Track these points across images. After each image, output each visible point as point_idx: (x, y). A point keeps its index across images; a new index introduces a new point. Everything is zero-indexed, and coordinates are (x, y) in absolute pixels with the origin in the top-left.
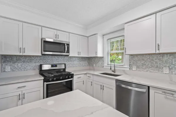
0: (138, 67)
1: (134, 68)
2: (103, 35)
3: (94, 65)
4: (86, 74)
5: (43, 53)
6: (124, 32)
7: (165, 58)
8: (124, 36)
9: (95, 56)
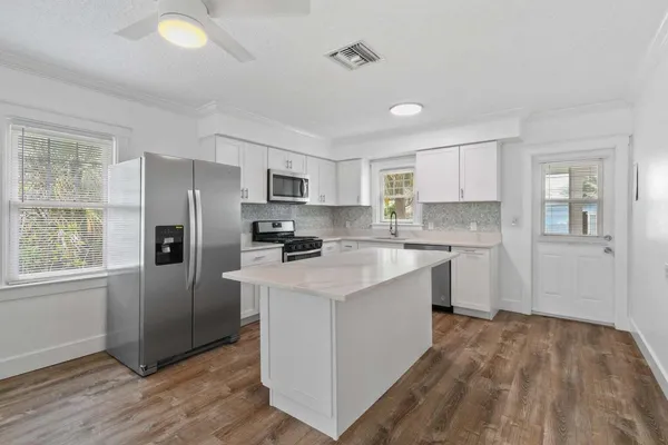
0: (436, 224)
1: (431, 227)
2: (371, 161)
3: (348, 225)
4: (339, 241)
5: (273, 198)
6: (415, 161)
7: (473, 209)
8: (413, 167)
9: (355, 204)
